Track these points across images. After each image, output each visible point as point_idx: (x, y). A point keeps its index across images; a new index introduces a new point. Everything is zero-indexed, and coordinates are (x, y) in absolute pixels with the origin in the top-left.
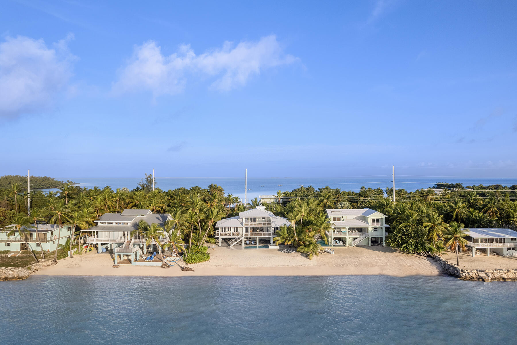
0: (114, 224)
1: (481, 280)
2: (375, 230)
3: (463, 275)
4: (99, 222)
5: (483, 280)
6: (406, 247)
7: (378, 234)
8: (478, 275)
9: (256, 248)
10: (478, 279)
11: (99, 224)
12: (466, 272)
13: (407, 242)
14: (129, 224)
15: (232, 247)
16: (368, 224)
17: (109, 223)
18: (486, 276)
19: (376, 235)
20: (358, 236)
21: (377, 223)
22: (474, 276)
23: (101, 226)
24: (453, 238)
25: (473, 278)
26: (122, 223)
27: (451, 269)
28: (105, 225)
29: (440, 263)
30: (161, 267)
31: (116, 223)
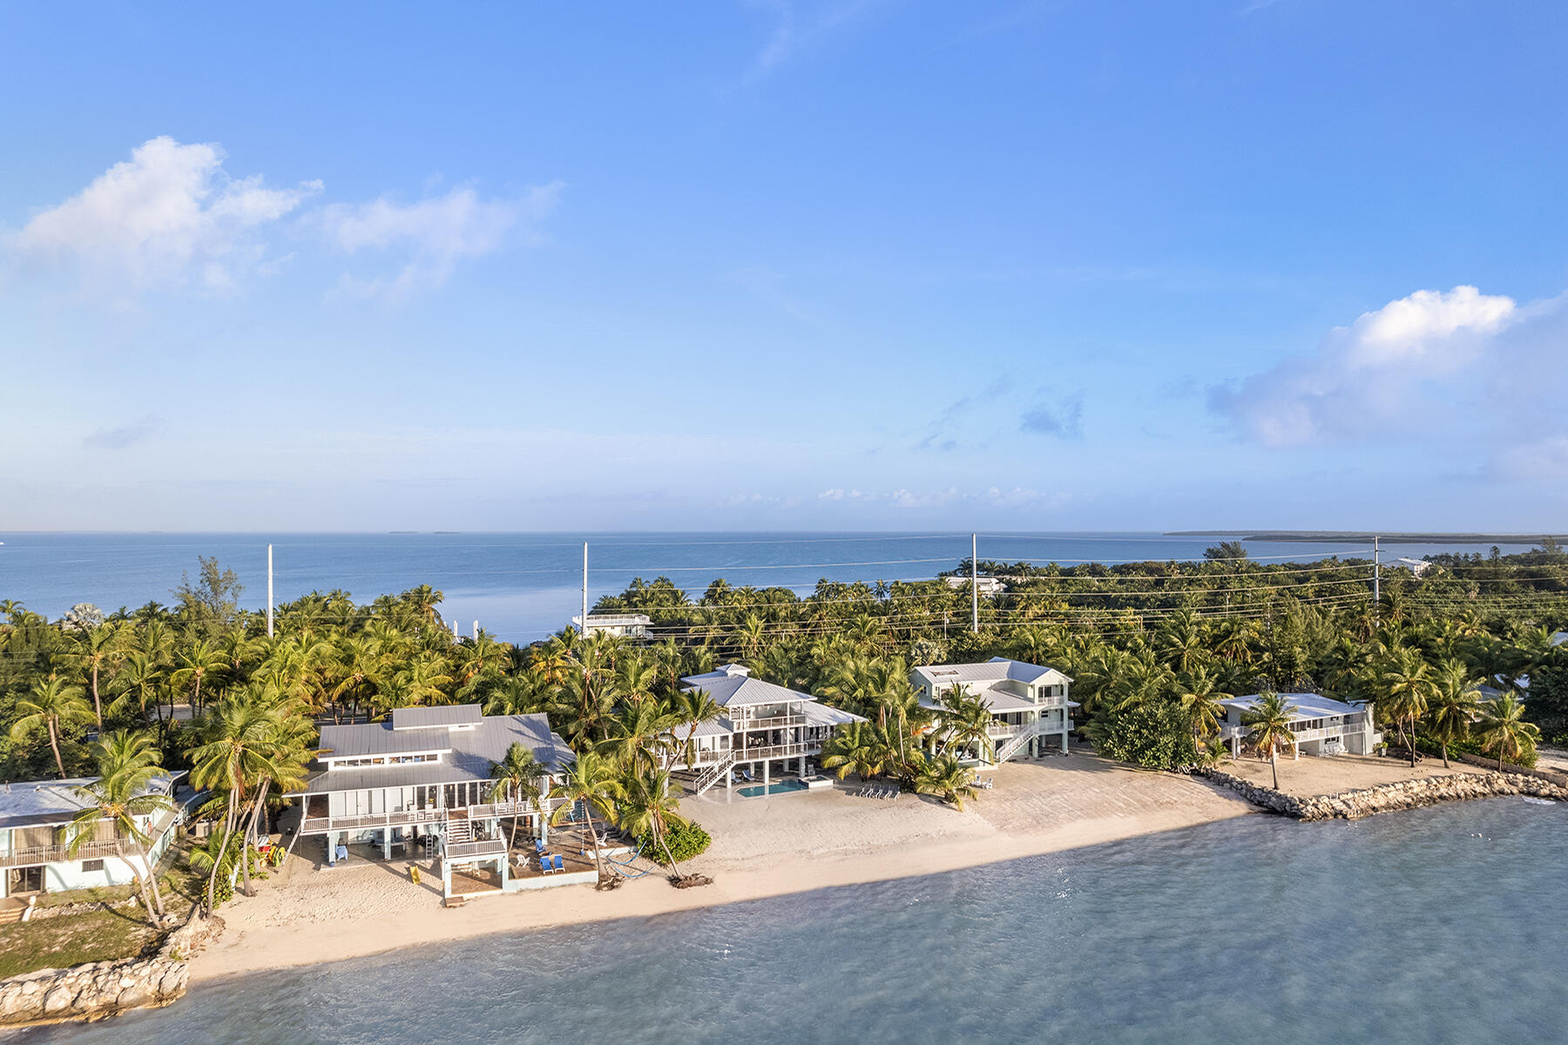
0: (387, 761)
1: (1340, 817)
2: (1042, 716)
3: (1308, 811)
4: (331, 761)
5: (1345, 817)
6: (1154, 755)
7: (1051, 727)
8: (1333, 808)
9: (763, 794)
10: (1335, 815)
11: (331, 768)
12: (1311, 803)
13: (1154, 743)
14: (440, 760)
15: (704, 798)
16: (1032, 701)
17: (367, 761)
18: (1344, 806)
19: (1049, 729)
20: (1011, 736)
21: (1050, 698)
22: (1327, 810)
23: (343, 775)
24: (1269, 730)
25: (1325, 815)
26: (416, 757)
27: (1273, 799)
28: (352, 768)
29: (1230, 788)
30: (599, 888)
31: (397, 759)
